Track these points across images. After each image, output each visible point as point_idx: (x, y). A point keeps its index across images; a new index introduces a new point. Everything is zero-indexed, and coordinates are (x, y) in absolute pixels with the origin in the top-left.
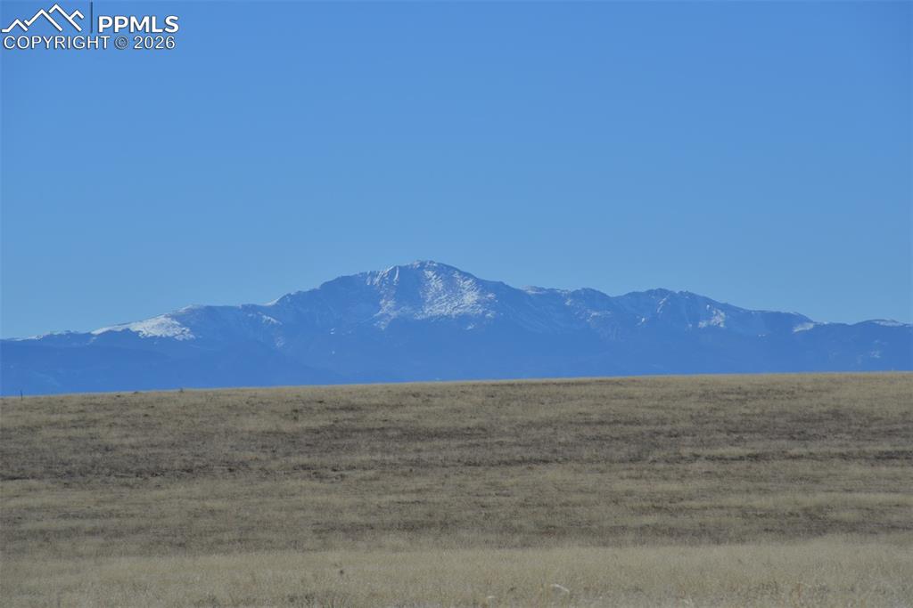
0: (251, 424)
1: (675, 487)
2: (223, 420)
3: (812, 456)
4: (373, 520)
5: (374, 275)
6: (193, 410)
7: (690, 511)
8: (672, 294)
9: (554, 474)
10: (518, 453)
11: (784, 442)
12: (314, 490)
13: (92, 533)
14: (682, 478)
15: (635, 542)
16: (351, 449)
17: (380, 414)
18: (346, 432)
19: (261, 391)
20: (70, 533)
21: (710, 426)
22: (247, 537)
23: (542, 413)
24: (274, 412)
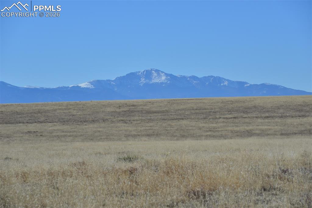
0: (109, 109)
1: (215, 125)
2: (101, 108)
3: (249, 117)
4: (139, 133)
5: (139, 72)
6: (94, 106)
7: (218, 131)
8: (214, 77)
9: (184, 122)
10: (175, 117)
11: (242, 114)
12: (124, 126)
13: (70, 136)
14: (217, 123)
15: (205, 139)
16: (133, 116)
17: (141, 107)
18: (132, 112)
19: (111, 101)
20: (65, 136)
21: (224, 110)
22: (108, 137)
23: (182, 107)
24: (114, 107)
